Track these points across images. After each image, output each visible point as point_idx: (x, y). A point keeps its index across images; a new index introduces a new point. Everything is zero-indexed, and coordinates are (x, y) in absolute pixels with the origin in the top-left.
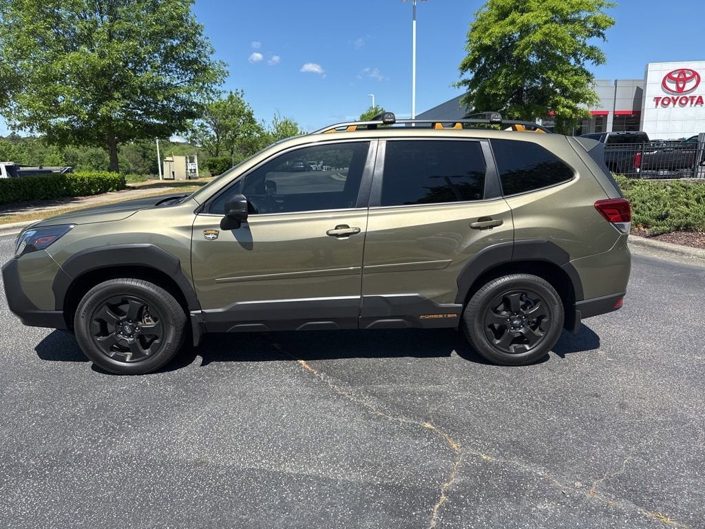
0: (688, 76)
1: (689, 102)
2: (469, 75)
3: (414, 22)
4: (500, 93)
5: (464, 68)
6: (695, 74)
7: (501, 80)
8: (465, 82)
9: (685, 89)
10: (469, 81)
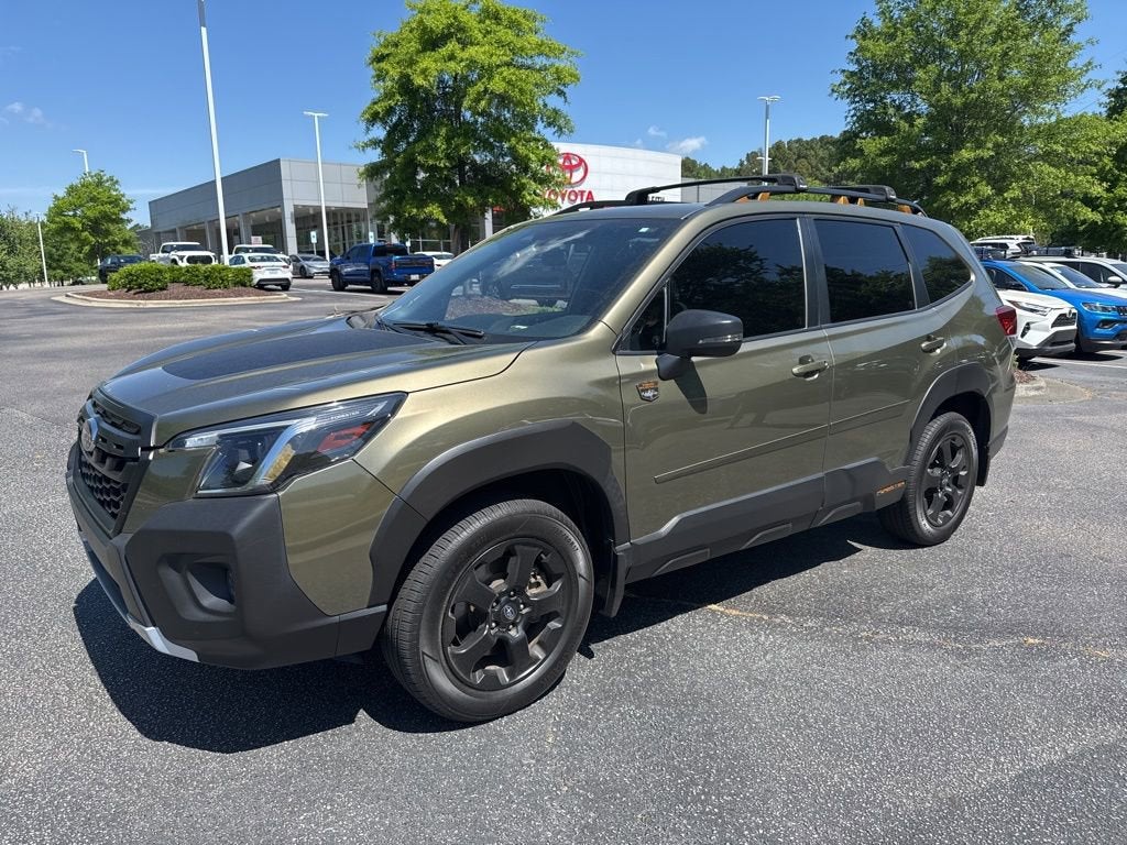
0: (574, 162)
1: (579, 197)
2: (379, 132)
3: (204, 30)
4: (442, 165)
5: (374, 118)
6: (581, 161)
7: (440, 143)
8: (375, 143)
9: (573, 181)
10: (380, 141)
